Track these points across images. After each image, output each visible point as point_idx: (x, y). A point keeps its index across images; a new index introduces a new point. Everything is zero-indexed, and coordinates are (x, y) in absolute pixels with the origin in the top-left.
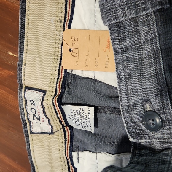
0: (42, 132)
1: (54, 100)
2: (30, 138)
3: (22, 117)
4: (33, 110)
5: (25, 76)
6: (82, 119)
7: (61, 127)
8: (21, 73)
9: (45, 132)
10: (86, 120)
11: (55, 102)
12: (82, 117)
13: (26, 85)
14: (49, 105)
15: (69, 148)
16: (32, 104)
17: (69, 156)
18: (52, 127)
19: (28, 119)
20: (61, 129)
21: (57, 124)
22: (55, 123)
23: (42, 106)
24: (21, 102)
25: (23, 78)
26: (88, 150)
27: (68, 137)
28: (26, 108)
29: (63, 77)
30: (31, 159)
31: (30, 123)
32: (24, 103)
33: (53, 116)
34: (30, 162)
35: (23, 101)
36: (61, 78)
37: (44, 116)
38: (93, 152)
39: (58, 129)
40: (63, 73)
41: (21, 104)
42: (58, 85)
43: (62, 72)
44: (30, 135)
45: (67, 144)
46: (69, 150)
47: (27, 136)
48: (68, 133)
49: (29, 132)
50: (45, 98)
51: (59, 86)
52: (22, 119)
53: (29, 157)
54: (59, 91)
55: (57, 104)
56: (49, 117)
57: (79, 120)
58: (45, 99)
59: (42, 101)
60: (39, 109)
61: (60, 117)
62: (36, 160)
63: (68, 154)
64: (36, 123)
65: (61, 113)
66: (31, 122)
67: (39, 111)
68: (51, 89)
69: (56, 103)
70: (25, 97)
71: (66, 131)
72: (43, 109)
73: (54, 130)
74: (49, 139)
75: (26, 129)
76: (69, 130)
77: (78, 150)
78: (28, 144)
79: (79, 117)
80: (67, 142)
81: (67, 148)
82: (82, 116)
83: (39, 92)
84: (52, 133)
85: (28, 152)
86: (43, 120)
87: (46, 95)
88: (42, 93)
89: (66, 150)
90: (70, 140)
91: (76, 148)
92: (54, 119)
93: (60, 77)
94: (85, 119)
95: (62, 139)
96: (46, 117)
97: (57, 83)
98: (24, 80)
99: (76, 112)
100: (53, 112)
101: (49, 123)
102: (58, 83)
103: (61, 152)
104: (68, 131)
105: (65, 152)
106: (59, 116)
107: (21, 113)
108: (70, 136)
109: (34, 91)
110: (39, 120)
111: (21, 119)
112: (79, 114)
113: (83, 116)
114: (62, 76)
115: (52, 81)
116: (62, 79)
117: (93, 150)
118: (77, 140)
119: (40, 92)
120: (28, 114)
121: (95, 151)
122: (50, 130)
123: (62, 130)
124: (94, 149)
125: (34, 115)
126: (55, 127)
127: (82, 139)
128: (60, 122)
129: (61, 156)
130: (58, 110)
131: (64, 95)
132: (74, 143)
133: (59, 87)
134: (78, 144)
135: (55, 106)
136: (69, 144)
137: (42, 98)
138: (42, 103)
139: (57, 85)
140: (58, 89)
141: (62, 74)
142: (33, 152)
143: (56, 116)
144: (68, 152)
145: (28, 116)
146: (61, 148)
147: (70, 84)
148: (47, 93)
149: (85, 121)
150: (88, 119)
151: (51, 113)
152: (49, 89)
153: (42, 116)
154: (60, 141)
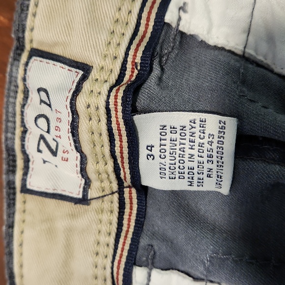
0: (55, 192)
1: (113, 94)
2: (19, 205)
3: (7, 139)
4: (42, 122)
5: (37, 16)
6: (195, 152)
7: (115, 187)
8: (25, 8)
9: (64, 193)
10: (211, 156)
11: (116, 102)
12: (196, 147)
13: (35, 46)
14: (93, 108)
15: (125, 254)
16: (42, 101)
17: (121, 278)
18: (88, 184)
19: (23, 146)
20: (113, 193)
21: (104, 176)
22: (101, 171)
23: (71, 108)
24: (12, 94)
25: (29, 23)
26: (182, 269)
27: (129, 220)
28: (22, 112)
29: (148, 35)
30: (11, 266)
31: (27, 160)
32: (20, 96)
33: (98, 148)
34: (6, 272)
35: (17, 92)
36: (143, 37)
37: (73, 143)
38: (196, 279)
39: (103, 191)
40: (152, 23)
41: (11, 100)
42: (131, 53)
43: (148, 19)
44: (19, 196)
45: (121, 240)
46: (124, 260)
47: (11, 197)
48: (131, 209)
49: (18, 185)
50: (87, 86)
51: (135, 55)
52: (7, 146)
53: (5, 259)
54: (133, 72)
55: (120, 108)
56: (86, 148)
57: (187, 156)
58: (83, 90)
59: (73, 95)
60: (59, 120)
61: (121, 153)
62: (25, 271)
63: (121, 272)
64: (45, 162)
65: (125, 139)
66: (30, 157)
67: (58, 124)
68: (107, 63)
69: (116, 105)
70: (24, 80)
71: (127, 201)
72: (73, 121)
73: (92, 194)
74: (73, 216)
75: (11, 178)
76: (135, 201)
77: (152, 263)
78: (11, 220)
79: (187, 146)
80: (123, 234)
81: (119, 251)
82: (196, 144)
83: (70, 68)
84: (84, 200)
85: (5, 242)
86: (65, 156)
87: (90, 77)
88: (78, 70)
89: (117, 258)
90: (131, 230)
91: (147, 258)
92: (100, 156)
93: (140, 33)
94: (205, 155)
95: (111, 224)
96: (78, 148)
97: (128, 49)
98: (32, 30)
99: (179, 132)
100: (101, 135)
101: (81, 168)
102: (133, 47)
103: (100, 260)
104: (131, 203)
105: (113, 262)
106: (117, 149)
107: (7, 127)
108: (134, 218)
109: (55, 63)
110: (54, 153)
111: (3, 146)
112: (187, 137)
113: (201, 145)
114: (145, 32)
115: (116, 40)
116: (146, 40)
117: (199, 271)
118: (154, 235)
119: (73, 69)
120: (25, 132)
121: (202, 277)
122: (81, 190)
123: (116, 196)
124: (201, 268)
125: (42, 137)
126: (95, 184)
127: (170, 233)
128: (117, 170)
129: (99, 272)
130: (119, 130)
131: (145, 86)
132: (144, 242)
133: (134, 59)
134: (156, 248)
135: (113, 113)
136: (129, 241)
137: (77, 86)
138: (72, 100)
139: (127, 54)
140: (129, 66)
141: (147, 25)
142: (21, 245)
143: (107, 150)
144: (122, 266)
145: (23, 139)
146: (102, 250)
147: (166, 60)
148: (94, 74)
149: (205, 159)
150: (215, 154)
151: (96, 136)
152: (103, 63)
153: (66, 142)
154: (104, 228)
